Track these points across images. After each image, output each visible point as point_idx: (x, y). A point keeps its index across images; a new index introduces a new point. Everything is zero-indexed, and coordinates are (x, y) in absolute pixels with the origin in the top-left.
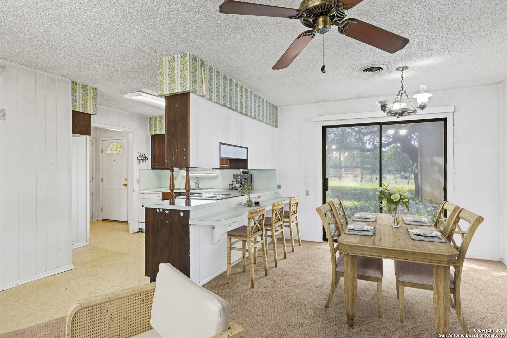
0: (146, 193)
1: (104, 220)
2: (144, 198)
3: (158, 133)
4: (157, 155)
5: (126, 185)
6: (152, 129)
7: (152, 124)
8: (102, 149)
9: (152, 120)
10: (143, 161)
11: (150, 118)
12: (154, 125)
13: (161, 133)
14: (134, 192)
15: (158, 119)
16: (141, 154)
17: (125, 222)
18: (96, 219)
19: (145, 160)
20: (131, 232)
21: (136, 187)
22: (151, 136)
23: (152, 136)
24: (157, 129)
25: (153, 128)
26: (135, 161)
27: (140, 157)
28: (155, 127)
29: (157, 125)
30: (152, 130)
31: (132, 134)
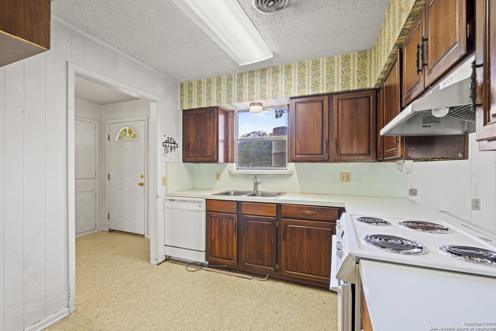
0: (178, 200)
1: (111, 231)
2: (174, 208)
3: (195, 106)
4: (192, 141)
5: (142, 184)
6: (184, 101)
7: (184, 93)
8: (109, 136)
9: (184, 87)
10: (171, 149)
11: (182, 85)
12: (187, 95)
13: (199, 107)
14: (159, 198)
15: (195, 85)
16: (168, 138)
17: (140, 235)
18: (101, 229)
19: (174, 147)
20: (153, 262)
21: (161, 190)
22: (182, 112)
23: (184, 111)
24: (193, 100)
25: (186, 100)
26: (160, 148)
27: (167, 143)
28: (190, 97)
29: (193, 94)
30: (184, 103)
31: (155, 104)
